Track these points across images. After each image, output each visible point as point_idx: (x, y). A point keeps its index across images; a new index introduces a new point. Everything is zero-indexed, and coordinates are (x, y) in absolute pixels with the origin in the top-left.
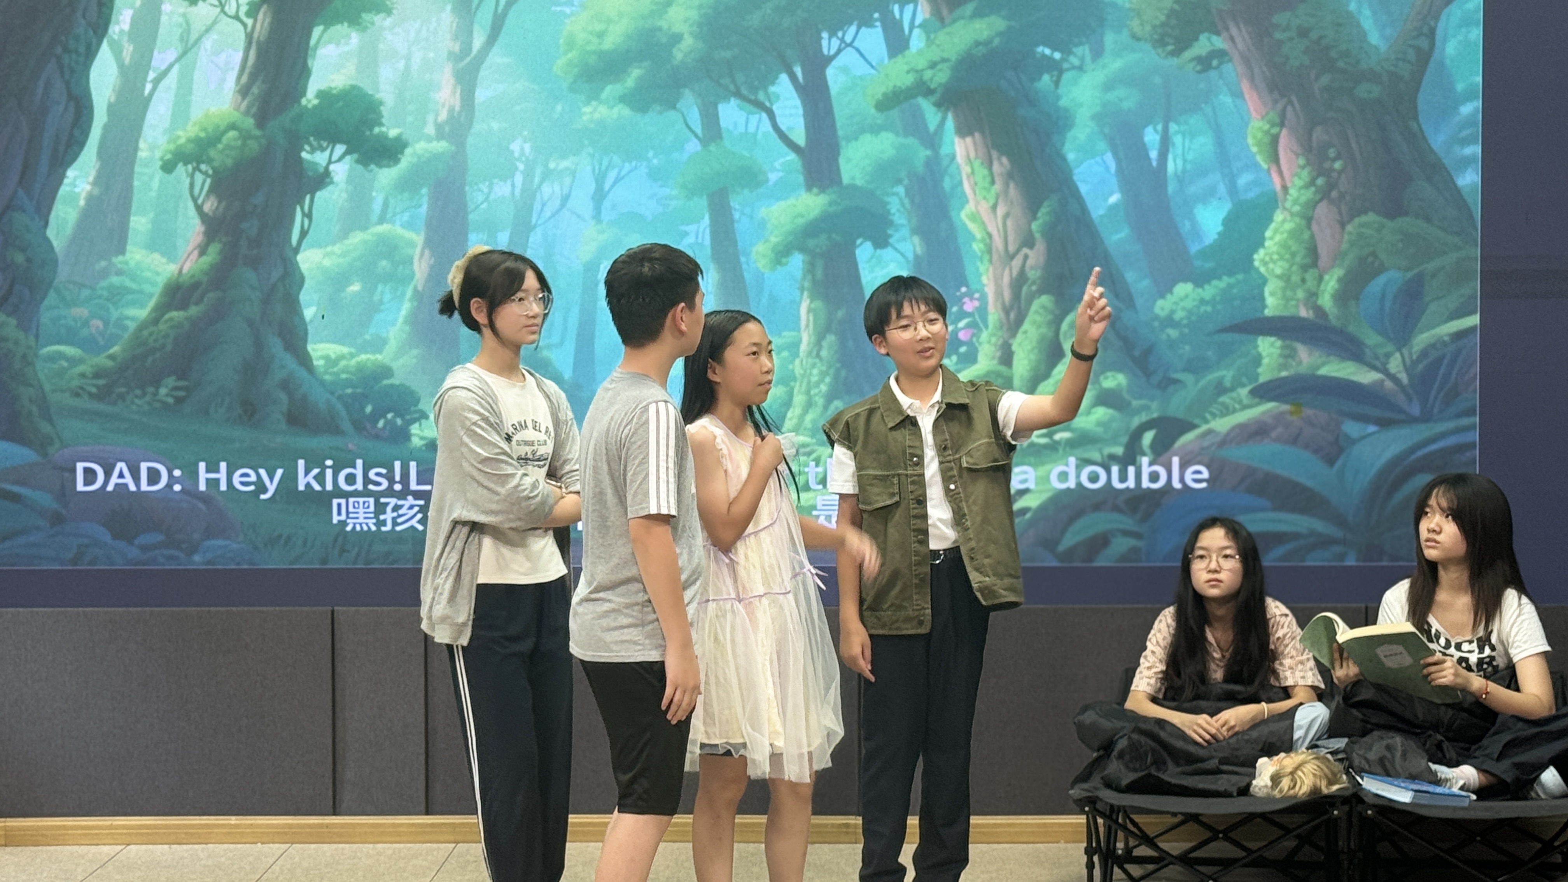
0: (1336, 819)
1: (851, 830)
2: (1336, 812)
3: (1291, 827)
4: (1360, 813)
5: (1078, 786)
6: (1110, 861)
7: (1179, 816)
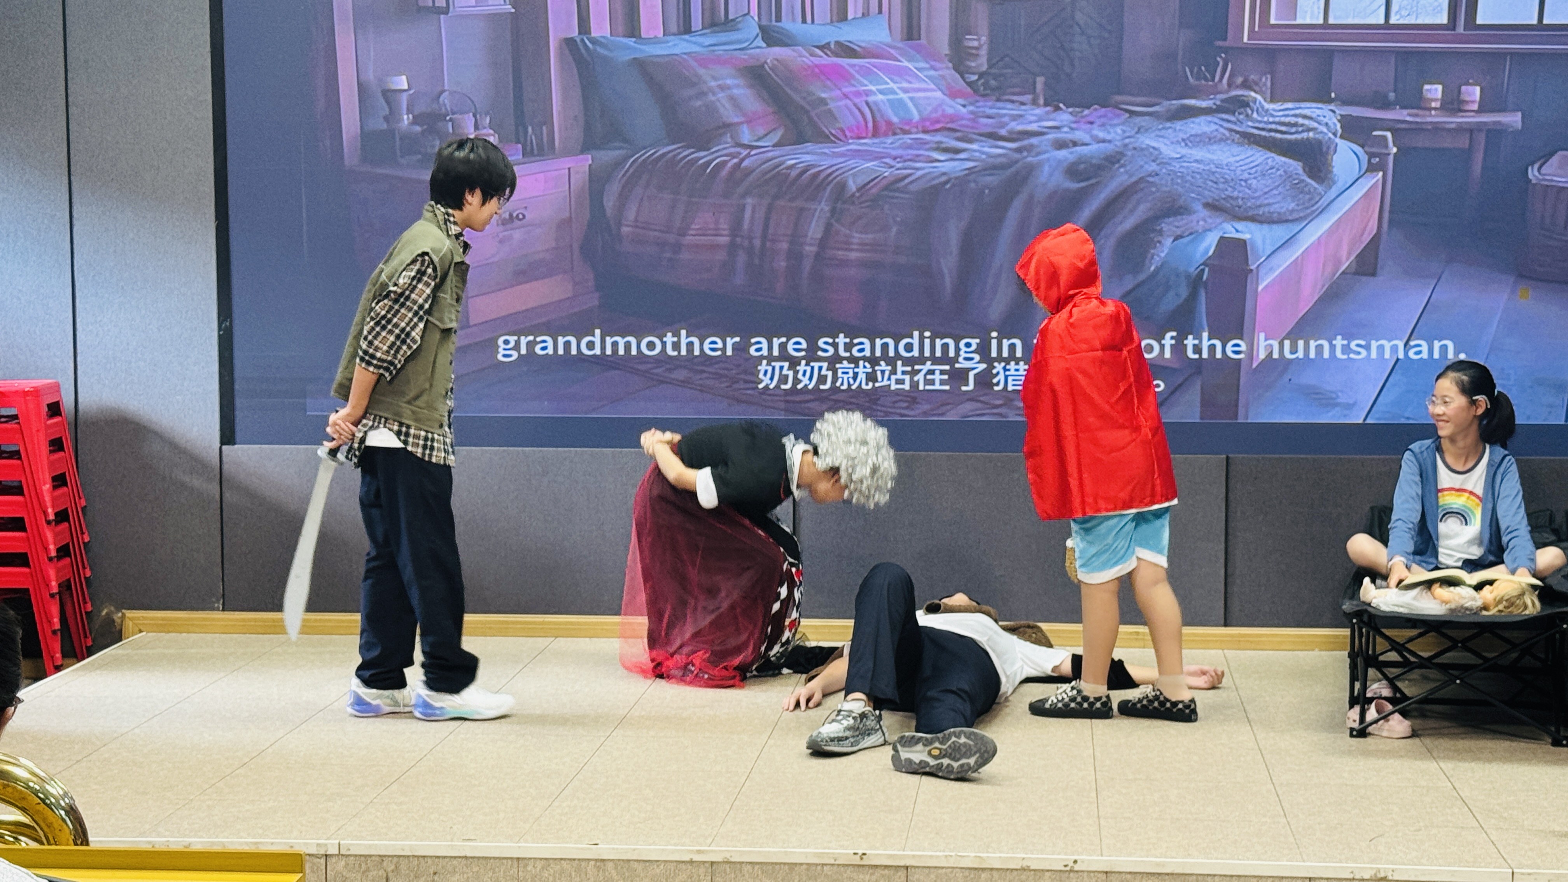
1: (1140, 637)
2: (1565, 626)
5: (1349, 602)
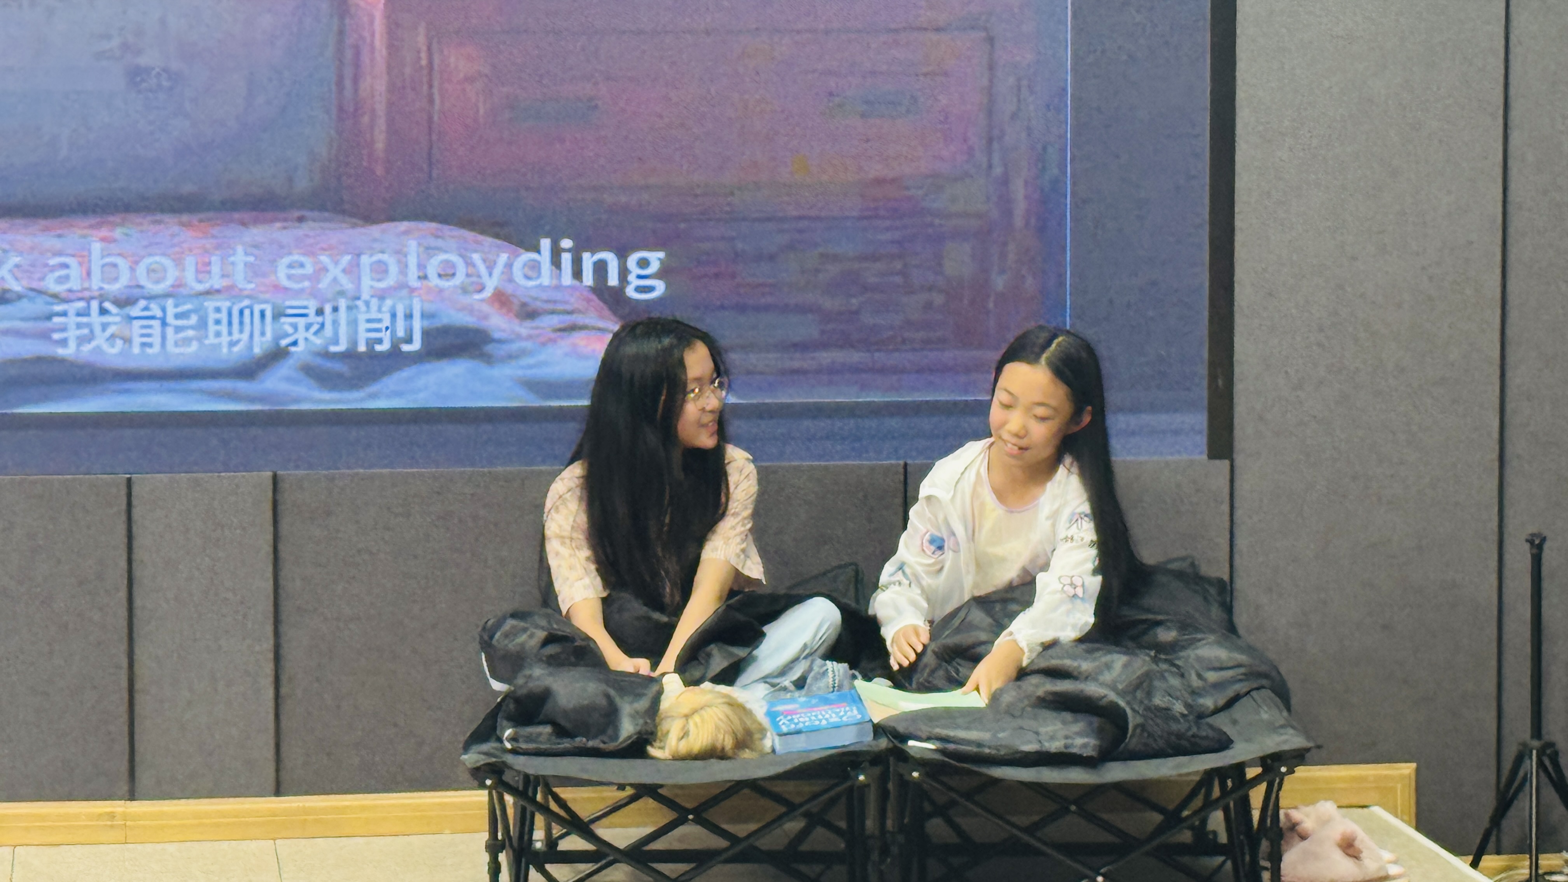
0: (865, 786)
2: (862, 778)
3: (797, 800)
4: (901, 776)
5: (476, 748)
6: (523, 860)
7: (628, 788)
